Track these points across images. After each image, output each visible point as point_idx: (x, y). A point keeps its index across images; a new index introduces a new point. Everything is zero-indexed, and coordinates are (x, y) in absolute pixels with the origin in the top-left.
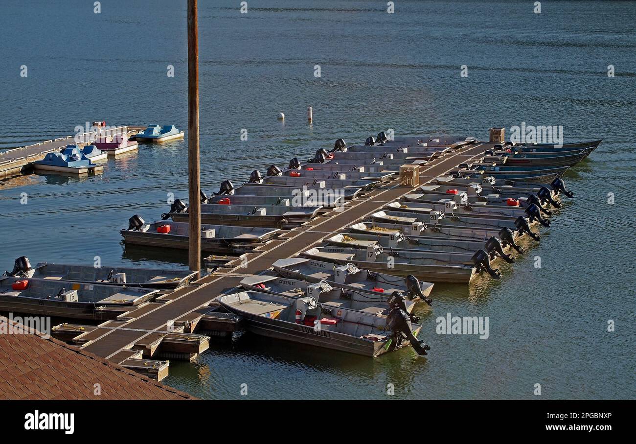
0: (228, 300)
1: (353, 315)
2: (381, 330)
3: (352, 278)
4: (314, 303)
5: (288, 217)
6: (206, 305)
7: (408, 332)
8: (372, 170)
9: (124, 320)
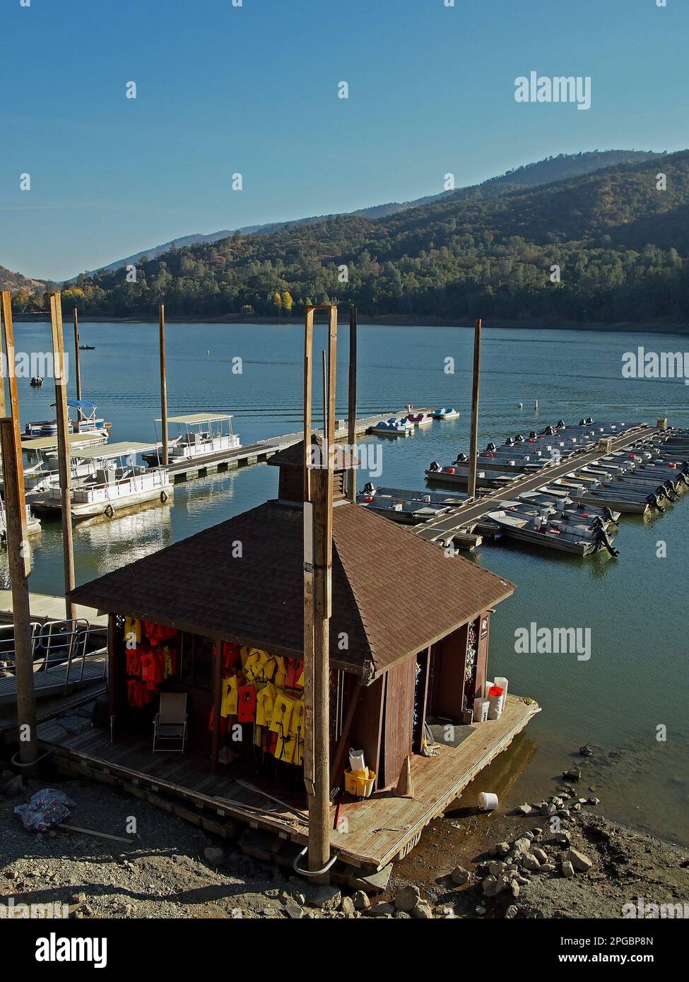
0: (493, 515)
1: (570, 529)
2: (588, 539)
3: (568, 507)
4: (546, 520)
5: (528, 467)
6: (479, 517)
7: (606, 542)
8: (581, 441)
9: (431, 523)
